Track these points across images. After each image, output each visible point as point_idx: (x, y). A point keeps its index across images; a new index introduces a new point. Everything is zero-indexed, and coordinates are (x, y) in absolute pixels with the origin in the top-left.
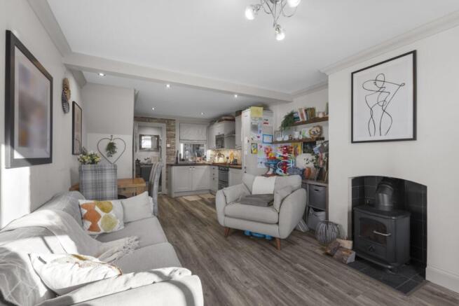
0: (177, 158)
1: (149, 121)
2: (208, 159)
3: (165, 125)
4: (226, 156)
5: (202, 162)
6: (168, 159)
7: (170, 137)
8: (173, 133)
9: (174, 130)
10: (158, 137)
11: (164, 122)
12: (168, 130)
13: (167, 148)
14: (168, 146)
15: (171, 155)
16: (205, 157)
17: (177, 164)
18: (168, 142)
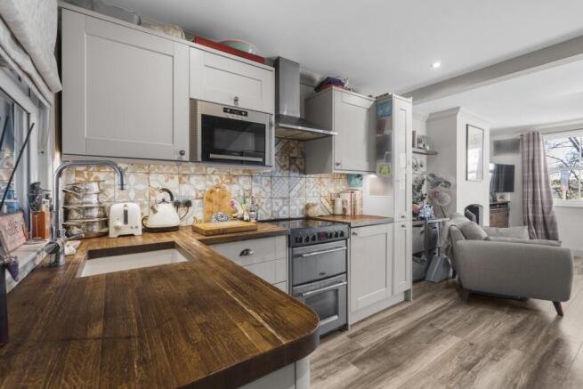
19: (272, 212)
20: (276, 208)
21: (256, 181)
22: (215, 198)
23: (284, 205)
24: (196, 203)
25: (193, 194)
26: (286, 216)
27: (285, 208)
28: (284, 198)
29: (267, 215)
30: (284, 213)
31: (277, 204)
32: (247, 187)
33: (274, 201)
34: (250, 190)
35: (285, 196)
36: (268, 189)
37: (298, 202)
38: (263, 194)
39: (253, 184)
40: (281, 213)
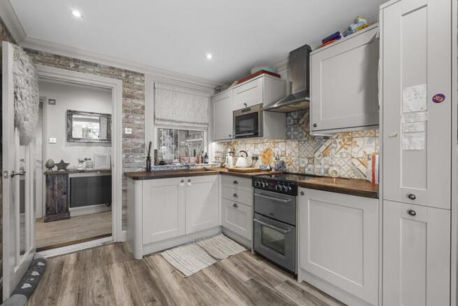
0: (149, 158)
1: (76, 68)
2: (211, 161)
3: (119, 83)
4: (250, 155)
5: (200, 166)
6: (126, 161)
7: (132, 112)
8: (141, 103)
9: (143, 97)
10: (108, 117)
11: (118, 77)
12: (126, 96)
13: (126, 136)
14: (128, 131)
15: (134, 151)
16: (206, 156)
17: (148, 174)
18: (127, 122)
19: (300, 168)
20: (303, 165)
21: (289, 145)
22: (267, 156)
23: (308, 164)
24: (260, 158)
25: (259, 153)
26: (311, 173)
27: (310, 166)
28: (309, 158)
29: (296, 169)
30: (309, 170)
31: (303, 162)
32: (283, 149)
33: (301, 159)
34: (285, 152)
35: (310, 156)
36: (297, 150)
37: (322, 162)
38: (293, 154)
39: (287, 147)
40: (306, 170)
